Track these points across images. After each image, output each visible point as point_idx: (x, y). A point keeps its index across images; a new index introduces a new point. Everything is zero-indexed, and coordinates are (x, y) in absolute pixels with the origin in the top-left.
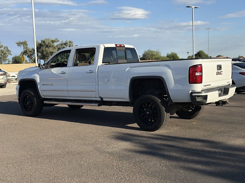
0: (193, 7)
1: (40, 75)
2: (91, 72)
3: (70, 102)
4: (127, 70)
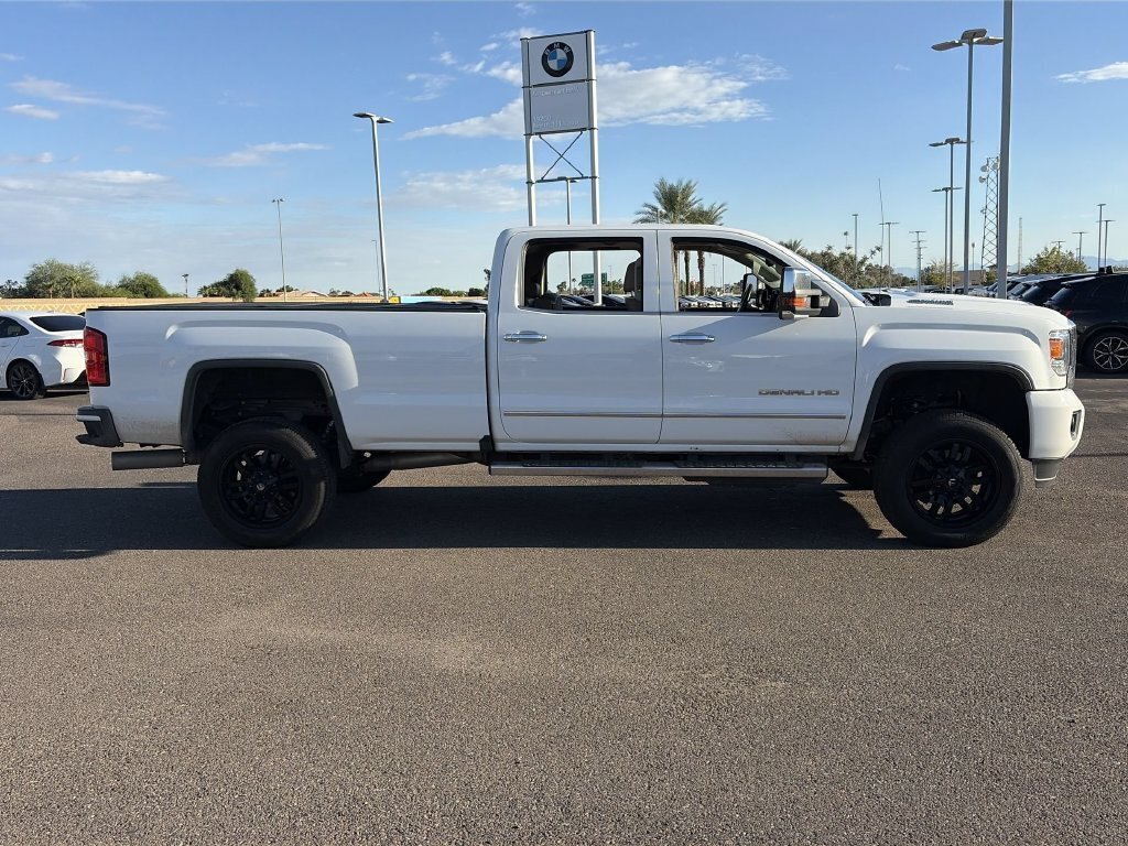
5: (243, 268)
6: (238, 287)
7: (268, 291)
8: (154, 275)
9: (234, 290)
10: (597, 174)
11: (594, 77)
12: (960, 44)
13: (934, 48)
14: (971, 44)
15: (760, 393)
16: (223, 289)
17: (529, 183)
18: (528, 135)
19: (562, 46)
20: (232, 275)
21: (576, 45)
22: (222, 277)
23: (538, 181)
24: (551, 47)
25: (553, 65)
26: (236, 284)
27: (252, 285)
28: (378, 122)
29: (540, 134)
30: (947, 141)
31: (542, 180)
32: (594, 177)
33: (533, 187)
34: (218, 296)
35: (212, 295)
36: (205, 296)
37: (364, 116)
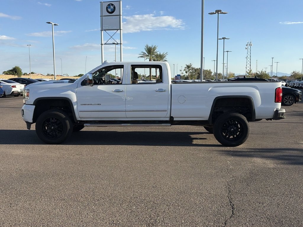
0: (53, 24)
1: (76, 93)
2: (161, 91)
3: (129, 124)
4: (209, 89)
5: (17, 66)
6: (16, 72)
7: (26, 73)
9: (15, 73)
10: (122, 43)
11: (121, 14)
12: (215, 13)
13: (209, 14)
14: (218, 13)
16: (11, 72)
17: (102, 44)
18: (102, 30)
19: (112, 5)
20: (14, 68)
21: (116, 4)
22: (11, 69)
23: (104, 44)
24: (109, 5)
25: (110, 10)
26: (15, 71)
27: (21, 71)
28: (54, 25)
29: (105, 30)
30: (223, 38)
31: (106, 44)
32: (121, 44)
33: (103, 46)
34: (9, 74)
35: (7, 74)
36: (5, 74)
37: (49, 23)
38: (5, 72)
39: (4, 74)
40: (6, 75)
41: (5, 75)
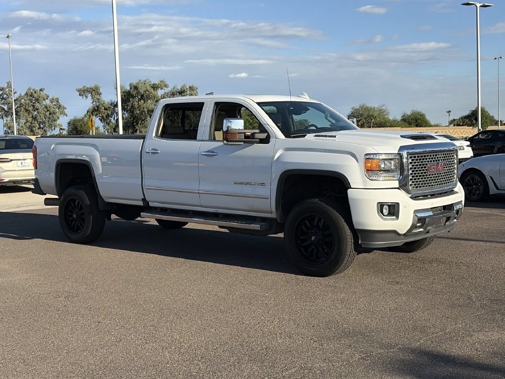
0: (478, 5)
8: (423, 112)
9: (474, 122)
15: (235, 183)
16: (466, 120)
26: (475, 117)
28: (481, 6)
34: (462, 125)
35: (458, 125)
36: (454, 125)
37: (468, 4)
38: (454, 120)
39: (452, 125)
40: (456, 127)
41: (454, 127)
